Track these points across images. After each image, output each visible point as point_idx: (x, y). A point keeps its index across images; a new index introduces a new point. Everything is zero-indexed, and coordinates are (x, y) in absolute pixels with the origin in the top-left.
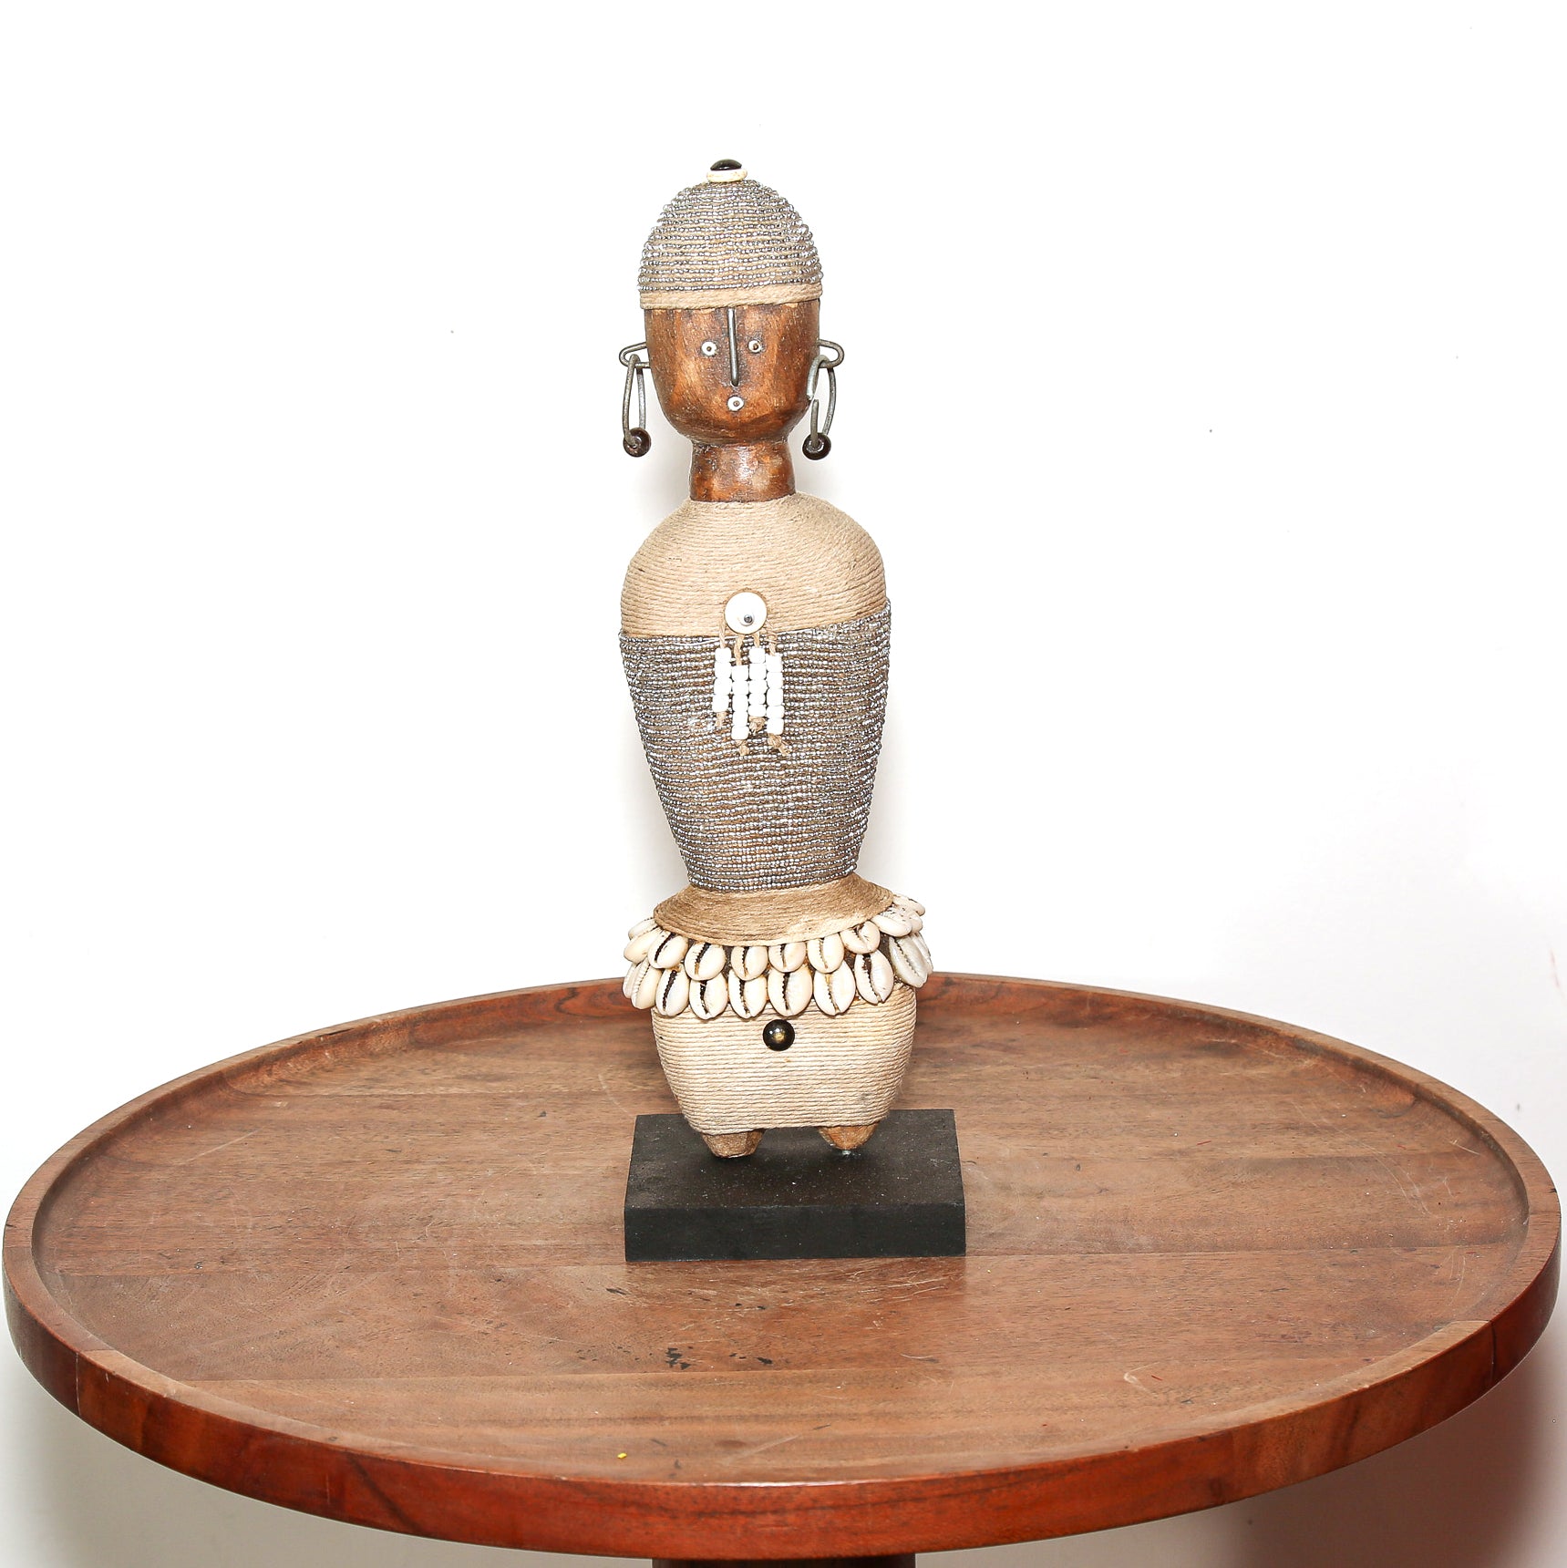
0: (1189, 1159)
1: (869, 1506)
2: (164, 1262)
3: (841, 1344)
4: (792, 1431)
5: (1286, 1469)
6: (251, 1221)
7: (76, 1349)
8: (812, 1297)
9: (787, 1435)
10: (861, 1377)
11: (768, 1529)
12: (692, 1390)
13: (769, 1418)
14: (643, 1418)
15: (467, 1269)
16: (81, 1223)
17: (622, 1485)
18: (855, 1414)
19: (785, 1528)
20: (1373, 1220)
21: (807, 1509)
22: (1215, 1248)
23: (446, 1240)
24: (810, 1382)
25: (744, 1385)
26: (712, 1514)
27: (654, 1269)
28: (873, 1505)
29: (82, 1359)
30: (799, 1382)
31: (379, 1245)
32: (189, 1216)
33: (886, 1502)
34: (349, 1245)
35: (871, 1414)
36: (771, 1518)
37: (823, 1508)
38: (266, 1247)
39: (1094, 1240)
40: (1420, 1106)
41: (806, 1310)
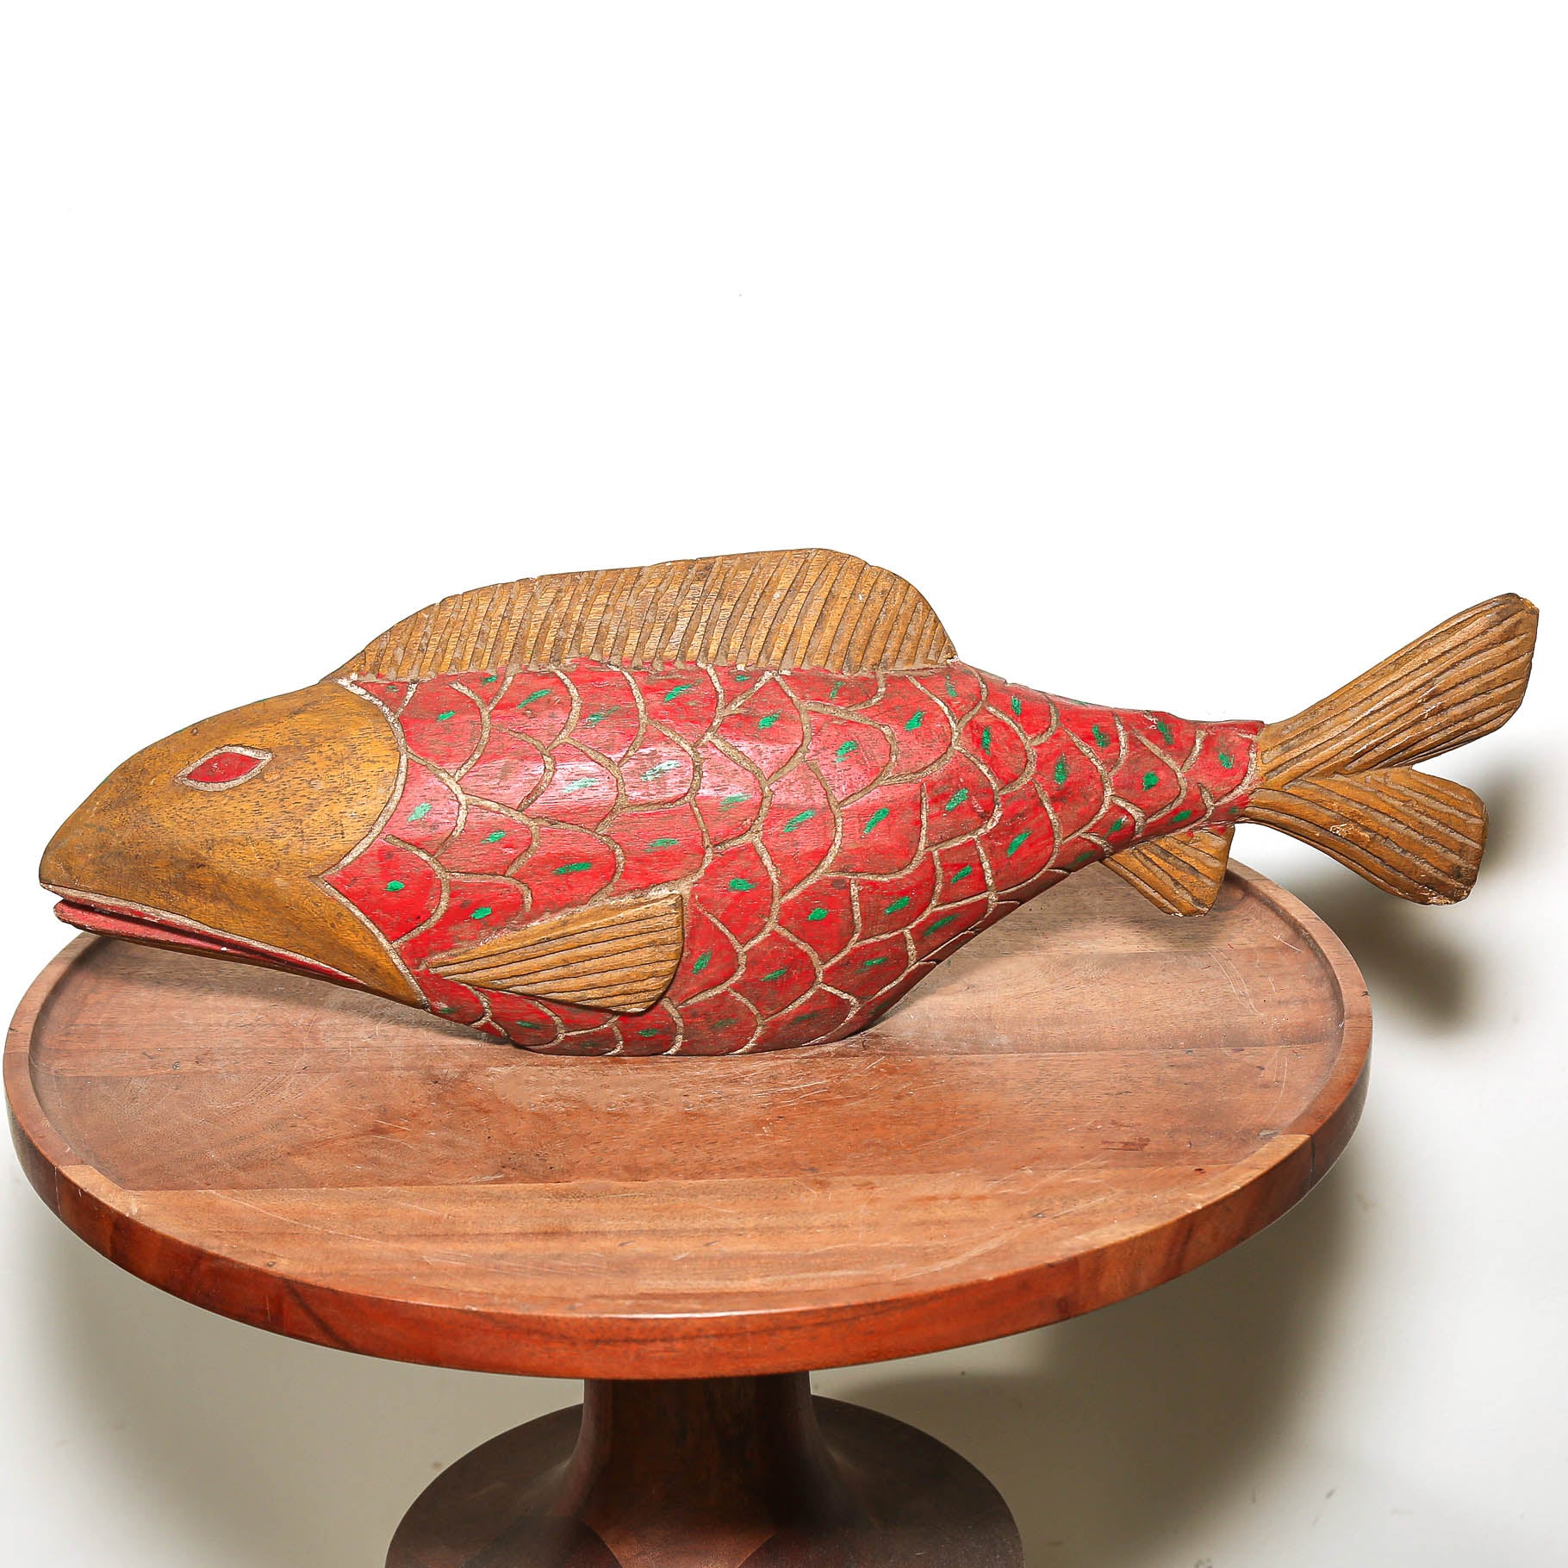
0: (1046, 954)
1: (749, 1334)
2: (146, 1061)
3: (732, 1152)
4: (685, 1248)
5: (1126, 1285)
6: (227, 1018)
7: (54, 1163)
8: (710, 1101)
9: (681, 1252)
10: (748, 1188)
11: (658, 1355)
12: (598, 1202)
13: (665, 1234)
14: (553, 1233)
15: (409, 1071)
16: (78, 1022)
17: (526, 1316)
18: (742, 1229)
19: (673, 1354)
20: (1207, 1019)
21: (692, 1338)
22: (1067, 1048)
23: (393, 1039)
24: (704, 1193)
25: (645, 1197)
26: (607, 1342)
27: (573, 1071)
28: (753, 1333)
29: (59, 1172)
30: (692, 1193)
31: (336, 1044)
32: (173, 1013)
33: (764, 1331)
34: (307, 1044)
35: (756, 1229)
36: (661, 1345)
37: (707, 1337)
38: (237, 1046)
39: (960, 1040)
40: (1248, 901)
41: (703, 1115)
